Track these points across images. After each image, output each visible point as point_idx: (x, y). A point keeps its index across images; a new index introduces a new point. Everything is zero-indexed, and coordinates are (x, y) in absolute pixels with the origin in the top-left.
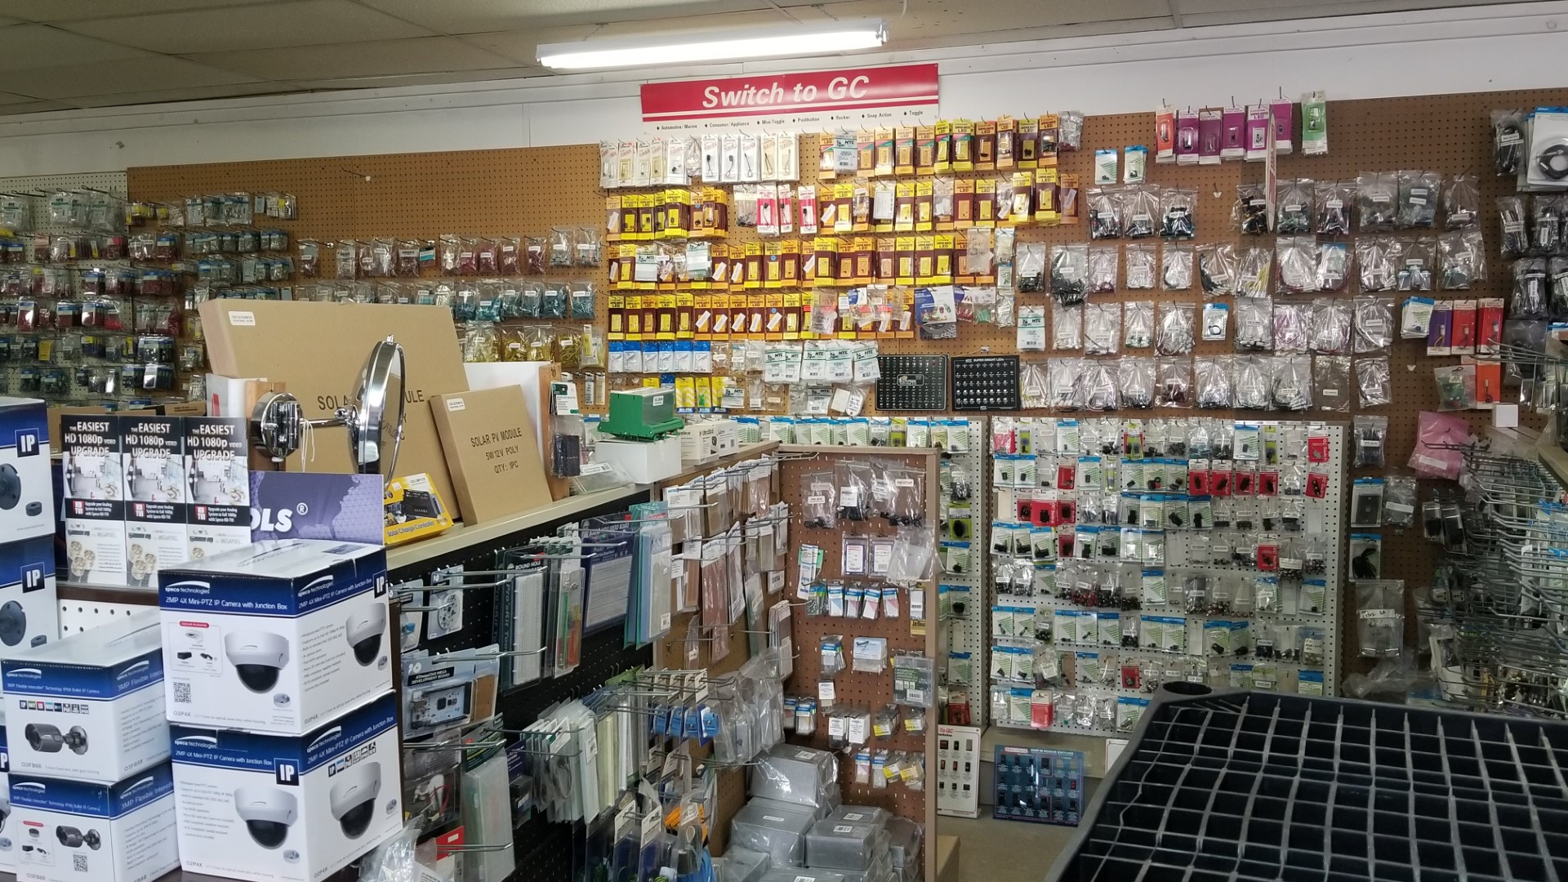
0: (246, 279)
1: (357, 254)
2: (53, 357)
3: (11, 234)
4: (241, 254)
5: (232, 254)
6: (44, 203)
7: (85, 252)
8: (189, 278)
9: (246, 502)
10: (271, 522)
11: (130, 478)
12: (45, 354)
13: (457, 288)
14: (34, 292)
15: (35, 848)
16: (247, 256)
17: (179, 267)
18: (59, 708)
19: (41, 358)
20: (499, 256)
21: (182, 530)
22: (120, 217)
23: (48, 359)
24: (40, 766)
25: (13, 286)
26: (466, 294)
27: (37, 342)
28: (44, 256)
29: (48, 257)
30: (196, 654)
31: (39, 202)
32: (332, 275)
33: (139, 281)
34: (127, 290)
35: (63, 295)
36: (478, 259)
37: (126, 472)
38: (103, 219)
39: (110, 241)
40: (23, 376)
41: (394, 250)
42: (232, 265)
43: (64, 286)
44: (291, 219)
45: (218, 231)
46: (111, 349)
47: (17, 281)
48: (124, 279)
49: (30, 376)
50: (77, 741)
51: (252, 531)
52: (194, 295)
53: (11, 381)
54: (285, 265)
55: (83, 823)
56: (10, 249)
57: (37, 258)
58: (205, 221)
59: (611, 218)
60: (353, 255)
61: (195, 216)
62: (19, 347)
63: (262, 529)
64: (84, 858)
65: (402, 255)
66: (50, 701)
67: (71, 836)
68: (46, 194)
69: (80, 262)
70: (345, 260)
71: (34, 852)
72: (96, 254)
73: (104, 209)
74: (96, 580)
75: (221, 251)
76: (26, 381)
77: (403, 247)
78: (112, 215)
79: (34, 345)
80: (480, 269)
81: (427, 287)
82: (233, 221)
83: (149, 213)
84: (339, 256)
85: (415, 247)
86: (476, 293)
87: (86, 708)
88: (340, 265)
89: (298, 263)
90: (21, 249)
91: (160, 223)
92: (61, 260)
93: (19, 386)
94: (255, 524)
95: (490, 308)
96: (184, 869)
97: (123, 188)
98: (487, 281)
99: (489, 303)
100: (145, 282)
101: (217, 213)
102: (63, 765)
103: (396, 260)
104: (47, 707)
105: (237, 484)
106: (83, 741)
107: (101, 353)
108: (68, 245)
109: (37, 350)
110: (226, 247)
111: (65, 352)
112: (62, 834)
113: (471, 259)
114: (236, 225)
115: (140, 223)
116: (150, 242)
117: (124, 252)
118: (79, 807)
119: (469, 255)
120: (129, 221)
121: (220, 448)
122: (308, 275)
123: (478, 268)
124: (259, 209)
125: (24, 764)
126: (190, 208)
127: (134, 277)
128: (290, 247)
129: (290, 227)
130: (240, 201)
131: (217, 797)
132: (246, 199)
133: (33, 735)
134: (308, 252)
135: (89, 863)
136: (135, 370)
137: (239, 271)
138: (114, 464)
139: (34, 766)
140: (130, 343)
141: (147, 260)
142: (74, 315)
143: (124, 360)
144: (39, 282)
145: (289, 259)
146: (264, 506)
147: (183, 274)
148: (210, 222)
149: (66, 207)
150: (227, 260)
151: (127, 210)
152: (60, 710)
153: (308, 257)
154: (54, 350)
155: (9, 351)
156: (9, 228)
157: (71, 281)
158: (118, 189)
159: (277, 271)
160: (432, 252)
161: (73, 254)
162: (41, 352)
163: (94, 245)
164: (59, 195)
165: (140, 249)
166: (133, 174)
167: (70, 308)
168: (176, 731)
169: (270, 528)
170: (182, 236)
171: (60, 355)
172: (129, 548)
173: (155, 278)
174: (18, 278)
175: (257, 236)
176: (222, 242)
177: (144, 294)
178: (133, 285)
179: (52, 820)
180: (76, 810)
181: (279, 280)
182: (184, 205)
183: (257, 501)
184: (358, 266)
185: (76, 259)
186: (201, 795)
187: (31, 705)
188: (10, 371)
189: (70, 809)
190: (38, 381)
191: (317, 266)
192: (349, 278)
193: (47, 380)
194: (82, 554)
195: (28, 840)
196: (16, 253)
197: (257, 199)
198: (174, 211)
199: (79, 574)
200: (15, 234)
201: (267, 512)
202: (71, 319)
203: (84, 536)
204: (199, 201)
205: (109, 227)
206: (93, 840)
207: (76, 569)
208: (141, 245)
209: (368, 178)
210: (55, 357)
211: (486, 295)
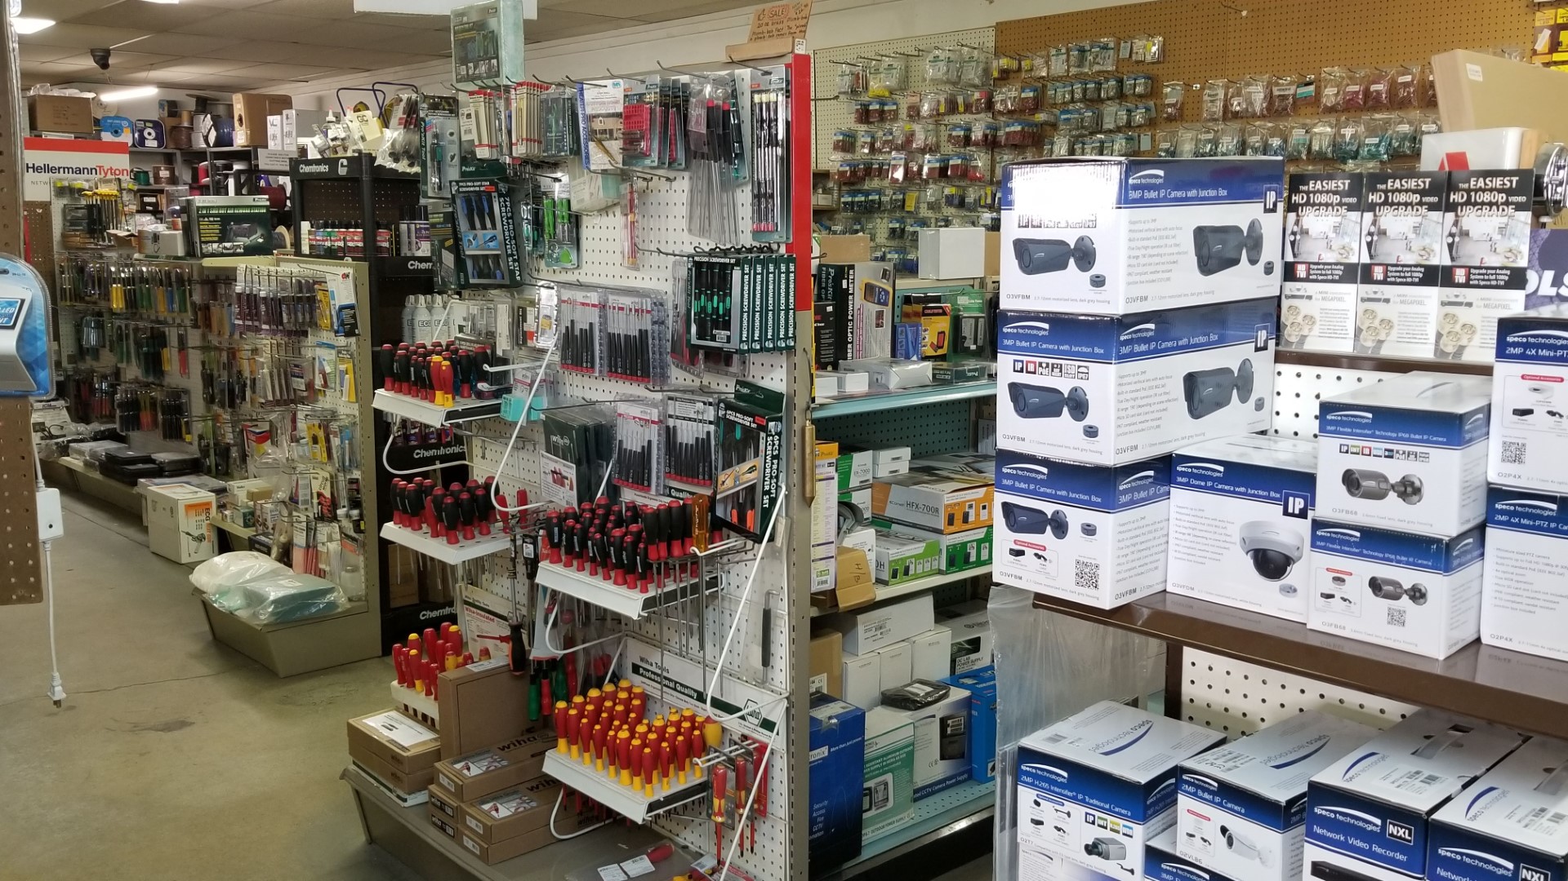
0: (1106, 127)
1: (1226, 95)
2: (917, 208)
3: (887, 94)
4: (1102, 101)
5: (1094, 101)
6: (920, 63)
7: (952, 107)
8: (1048, 128)
9: (1523, 263)
10: (1553, 285)
11: (1369, 239)
12: (910, 206)
13: (1338, 126)
14: (906, 146)
15: (1338, 596)
16: (1109, 102)
17: (1041, 117)
18: (1390, 455)
19: (907, 209)
20: (1393, 87)
21: (1433, 294)
22: (987, 71)
23: (913, 209)
24: (1356, 513)
25: (886, 142)
26: (1348, 132)
27: (904, 194)
28: (914, 113)
29: (918, 114)
30: (1540, 412)
31: (914, 62)
32: (1197, 117)
33: (1001, 133)
34: (991, 143)
35: (930, 149)
36: (1367, 93)
37: (1364, 232)
38: (973, 75)
39: (977, 95)
40: (891, 226)
41: (1269, 86)
42: (1094, 113)
43: (931, 140)
44: (1158, 62)
45: (1082, 78)
46: (970, 199)
47: (891, 138)
48: (988, 132)
49: (897, 225)
50: (1409, 490)
51: (1527, 296)
52: (1052, 144)
53: (878, 231)
54: (1148, 109)
55: (1407, 577)
56: (886, 108)
57: (910, 116)
58: (1068, 71)
59: (1541, 37)
60: (1221, 96)
61: (1058, 66)
62: (888, 199)
63: (1540, 293)
64: (1402, 613)
65: (1276, 93)
66: (1380, 446)
67: (1386, 588)
68: (920, 53)
69: (946, 118)
70: (1212, 101)
71: (1336, 601)
72: (961, 109)
73: (974, 64)
74: (1313, 346)
75: (1084, 99)
76: (893, 231)
77: (1278, 84)
78: (980, 70)
79: (901, 197)
80: (1371, 102)
81: (1304, 126)
82: (1096, 68)
83: (1014, 65)
84: (1206, 98)
85: (1291, 83)
86: (1361, 129)
87: (1426, 456)
88: (1207, 106)
89: (1160, 107)
90: (895, 107)
91: (1023, 75)
92: (931, 116)
93: (886, 235)
94: (1531, 287)
95: (1378, 145)
96: (1484, 641)
97: (990, 43)
98: (1377, 116)
99: (1376, 140)
100: (1008, 134)
101: (1081, 62)
102: (1389, 514)
103: (1270, 98)
104: (1374, 452)
105: (1514, 242)
106: (1417, 491)
107: (962, 204)
108: (939, 101)
109: (904, 200)
110: (1089, 95)
111: (928, 203)
112: (1375, 585)
113: (1357, 93)
114: (1100, 72)
115: (1005, 75)
116: (1013, 94)
117: (990, 106)
118: (1403, 558)
119: (1356, 88)
120: (996, 74)
121: (1496, 204)
122: (1170, 119)
123: (1365, 103)
124: (1125, 54)
125: (1334, 510)
126: (1053, 58)
127: (996, 129)
128: (1154, 92)
129: (1155, 70)
130: (1105, 48)
131: (1548, 568)
132: (1112, 45)
133: (1351, 481)
134: (1172, 94)
135: (1408, 618)
136: (992, 219)
137: (1099, 119)
138: (1352, 224)
139: (1347, 512)
140: (989, 193)
141: (1010, 112)
142: (940, 168)
143: (979, 209)
144: (910, 137)
145: (1151, 103)
146: (1544, 266)
147: (1043, 124)
148: (1073, 71)
149: (941, 64)
150: (1088, 108)
151: (995, 64)
152: (1392, 457)
153: (1172, 100)
154: (918, 202)
155: (880, 202)
156: (887, 87)
157: (937, 135)
158: (986, 44)
159: (1139, 118)
160: (1312, 88)
161: (942, 110)
162: (907, 203)
163: (960, 100)
164: (937, 52)
165: (1003, 101)
166: (1001, 28)
167: (937, 161)
168: (1495, 494)
169: (1553, 292)
170: (1044, 86)
171: (924, 206)
172: (1360, 313)
173: (1019, 128)
174: (891, 134)
175: (1120, 82)
176: (1085, 91)
177: (1005, 146)
178: (995, 137)
179: (1363, 569)
180: (1399, 562)
181: (1140, 126)
182: (1048, 56)
183: (1536, 263)
184: (1225, 107)
185: (944, 114)
186: (1524, 565)
187: (1354, 450)
188: (879, 221)
189: (1391, 561)
190: (903, 230)
191: (1181, 109)
192: (1216, 120)
193: (911, 229)
194: (1300, 319)
195: (1330, 587)
196: (890, 111)
197: (1122, 44)
198: (1039, 62)
199: (1293, 339)
200: (891, 93)
201: (1549, 275)
202: (937, 171)
203: (1304, 301)
204: (1063, 51)
205: (977, 81)
206: (1418, 595)
207: (1291, 334)
208: (1006, 98)
209: (1244, 13)
210: (919, 208)
211: (1372, 132)
